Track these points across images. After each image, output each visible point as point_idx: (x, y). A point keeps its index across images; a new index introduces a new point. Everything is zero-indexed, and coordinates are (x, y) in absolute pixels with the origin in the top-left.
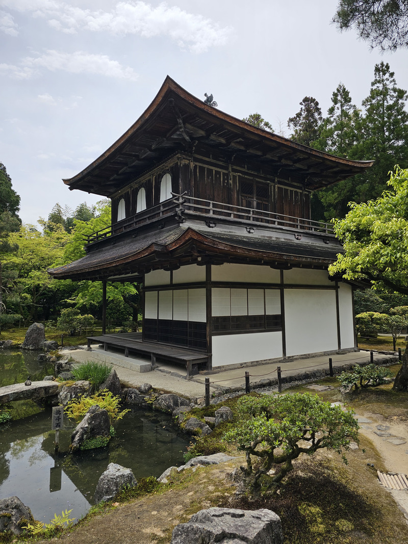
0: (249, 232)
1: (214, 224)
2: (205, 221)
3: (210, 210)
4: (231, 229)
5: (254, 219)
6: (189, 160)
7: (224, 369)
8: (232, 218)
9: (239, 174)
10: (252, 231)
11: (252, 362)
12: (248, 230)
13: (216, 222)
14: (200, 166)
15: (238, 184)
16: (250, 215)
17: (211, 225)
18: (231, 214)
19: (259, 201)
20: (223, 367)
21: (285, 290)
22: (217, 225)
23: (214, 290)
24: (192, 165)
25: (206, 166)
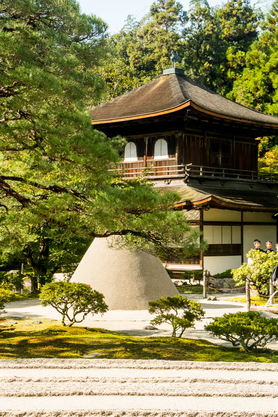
1: (203, 182)
5: (226, 176)
6: (182, 133)
8: (213, 177)
9: (210, 137)
13: (205, 180)
14: (187, 136)
15: (209, 145)
18: (212, 173)
21: (245, 227)
24: (184, 135)
25: (191, 135)
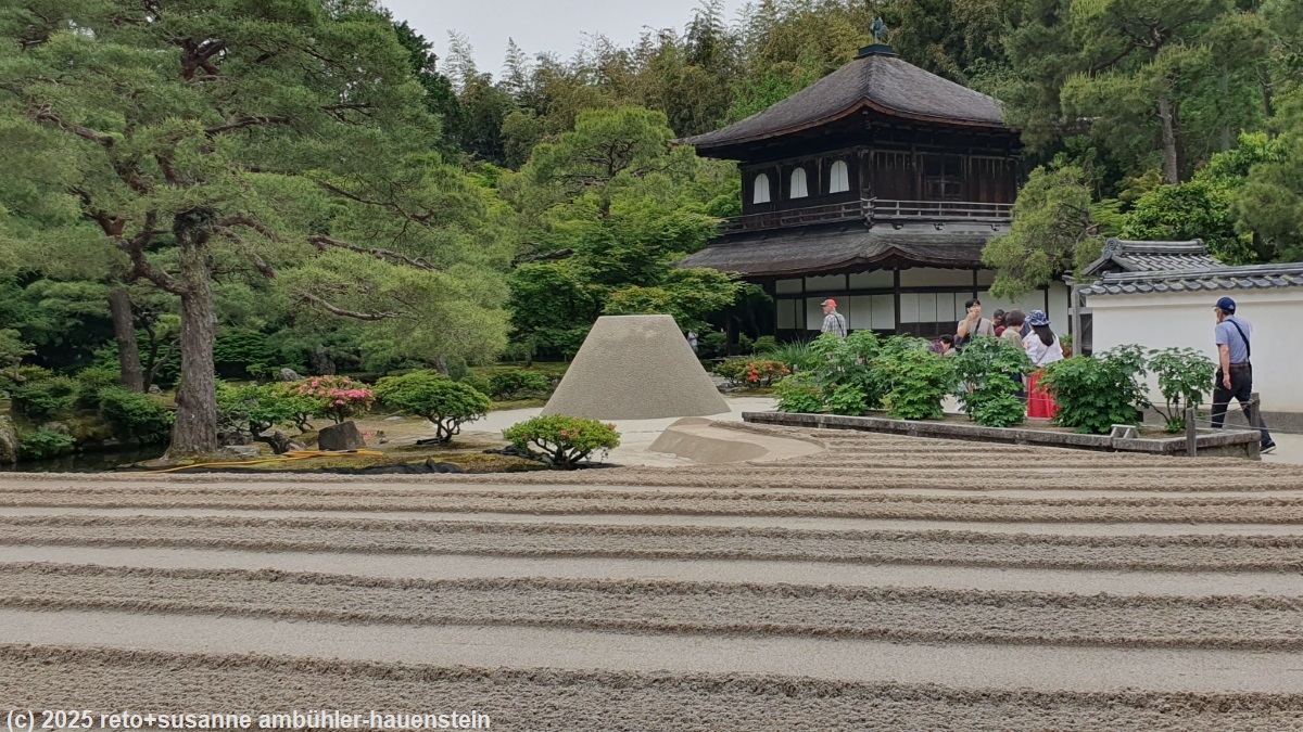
0: (938, 229)
2: (893, 224)
3: (896, 210)
4: (917, 228)
5: (943, 213)
6: (870, 149)
8: (919, 216)
9: (923, 152)
10: (941, 227)
12: (936, 227)
13: (902, 222)
14: (880, 153)
15: (922, 165)
16: (938, 210)
17: (898, 227)
19: (947, 183)
22: (904, 225)
23: (903, 297)
24: (872, 153)
25: (886, 151)
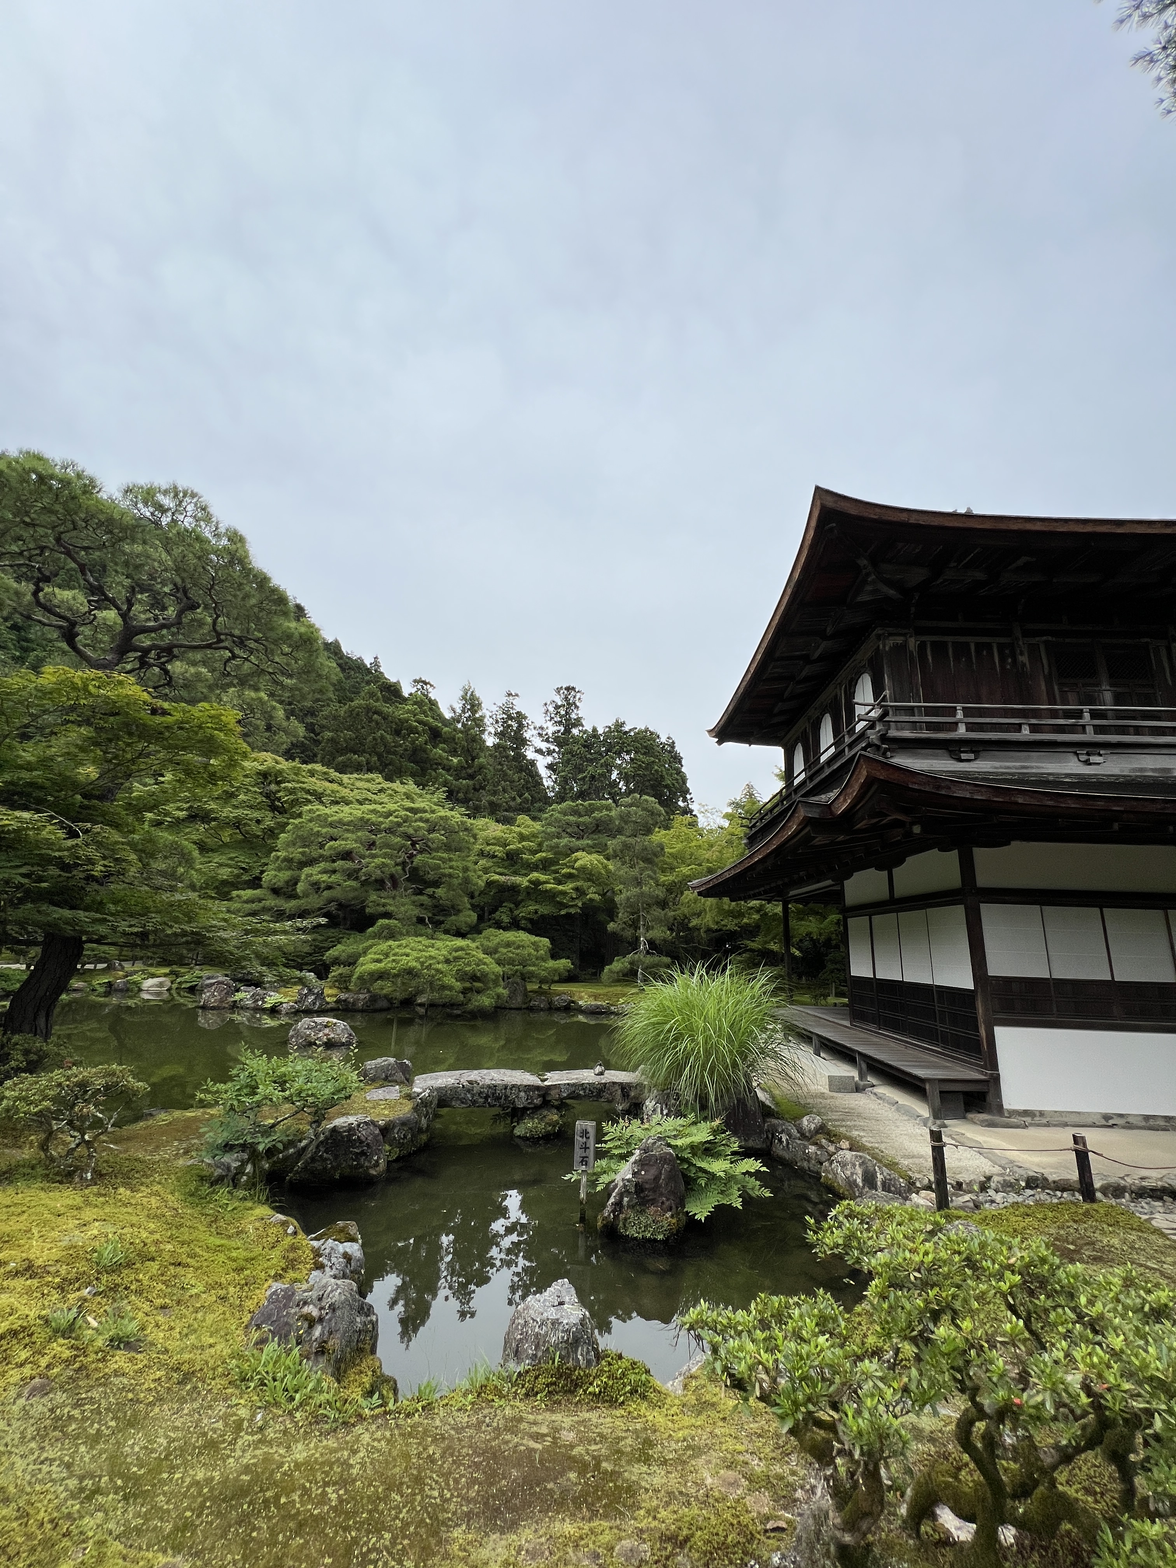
0: (1087, 763)
1: (972, 752)
2: (947, 749)
3: (956, 724)
4: (1026, 759)
5: (1099, 730)
6: (904, 635)
7: (1044, 1121)
8: (1025, 735)
9: (1044, 638)
10: (1094, 759)
11: (1147, 1118)
12: (1083, 758)
13: (978, 748)
14: (933, 643)
15: (1045, 661)
16: (1082, 722)
17: (964, 756)
18: (1020, 725)
19: (1119, 690)
20: (1042, 1114)
22: (982, 754)
24: (913, 643)
25: (949, 639)
